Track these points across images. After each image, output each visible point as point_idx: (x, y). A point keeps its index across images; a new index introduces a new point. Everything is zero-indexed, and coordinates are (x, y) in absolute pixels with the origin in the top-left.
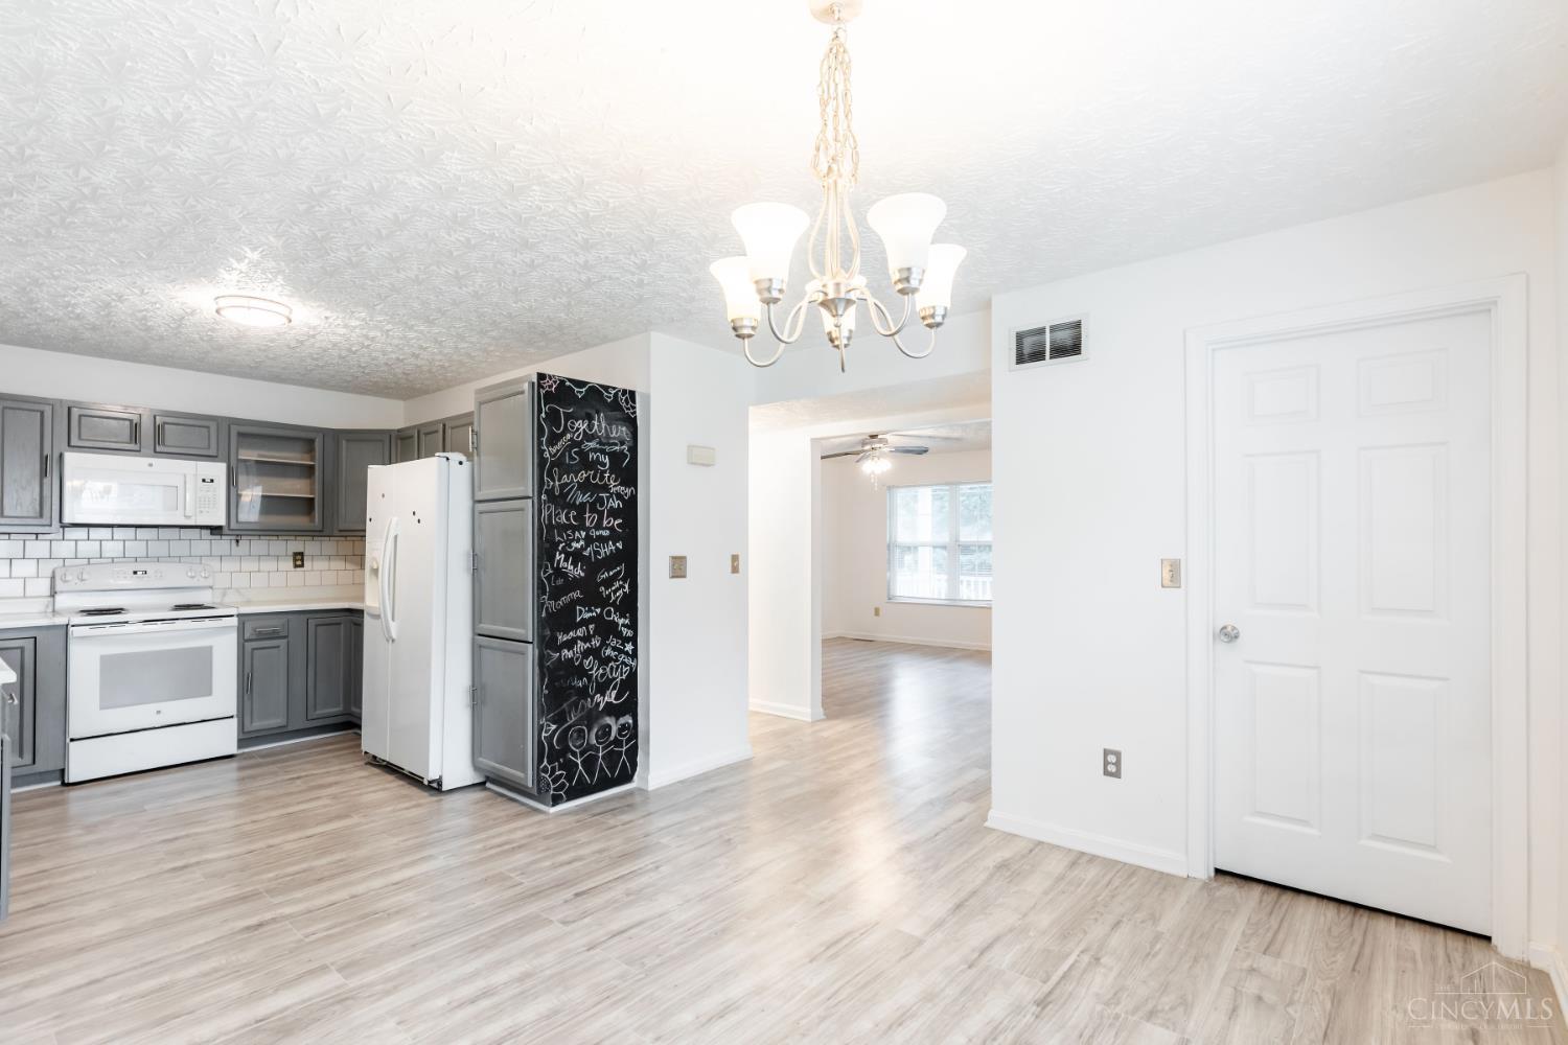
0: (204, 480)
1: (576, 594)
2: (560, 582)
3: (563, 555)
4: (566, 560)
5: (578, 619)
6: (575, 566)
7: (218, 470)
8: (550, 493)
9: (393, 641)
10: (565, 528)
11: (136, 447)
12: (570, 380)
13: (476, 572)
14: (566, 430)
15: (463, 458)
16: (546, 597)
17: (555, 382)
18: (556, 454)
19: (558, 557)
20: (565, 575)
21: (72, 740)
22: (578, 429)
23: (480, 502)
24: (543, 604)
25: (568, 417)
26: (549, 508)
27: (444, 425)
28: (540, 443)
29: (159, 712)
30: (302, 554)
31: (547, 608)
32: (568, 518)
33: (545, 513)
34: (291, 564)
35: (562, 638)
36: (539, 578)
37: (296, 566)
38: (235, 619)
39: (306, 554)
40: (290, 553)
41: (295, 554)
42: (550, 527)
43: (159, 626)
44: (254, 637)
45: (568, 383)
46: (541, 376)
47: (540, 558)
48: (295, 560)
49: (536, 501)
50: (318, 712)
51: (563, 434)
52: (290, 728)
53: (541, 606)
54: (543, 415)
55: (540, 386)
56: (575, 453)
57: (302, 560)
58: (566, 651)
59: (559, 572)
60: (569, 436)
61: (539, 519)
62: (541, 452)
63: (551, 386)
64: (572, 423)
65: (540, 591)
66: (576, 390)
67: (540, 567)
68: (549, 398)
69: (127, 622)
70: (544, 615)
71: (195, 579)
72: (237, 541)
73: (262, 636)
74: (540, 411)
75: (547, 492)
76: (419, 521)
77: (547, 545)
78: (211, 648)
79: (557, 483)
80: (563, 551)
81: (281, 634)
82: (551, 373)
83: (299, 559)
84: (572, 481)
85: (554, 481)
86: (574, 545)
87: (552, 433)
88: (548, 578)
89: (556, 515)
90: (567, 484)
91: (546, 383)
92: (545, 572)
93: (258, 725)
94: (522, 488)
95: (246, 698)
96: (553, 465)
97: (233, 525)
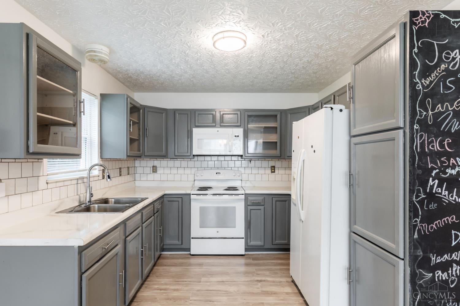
0: (235, 136)
1: (451, 219)
2: (433, 206)
3: (437, 181)
4: (440, 185)
5: (454, 244)
6: (450, 192)
7: (240, 131)
8: (423, 123)
9: (302, 221)
10: (439, 155)
11: (214, 125)
12: (445, 12)
13: (351, 186)
14: (440, 60)
15: (342, 107)
16: (418, 220)
17: (428, 17)
18: (428, 86)
19: (431, 182)
20: (439, 200)
21: (192, 238)
22: (454, 59)
23: (355, 136)
24: (415, 226)
25: (442, 48)
26: (421, 136)
27: (334, 96)
28: (412, 77)
29: (218, 232)
30: (274, 167)
31: (419, 230)
32: (442, 145)
33: (418, 142)
34: (270, 171)
35: (435, 259)
36: (411, 201)
37: (272, 172)
38: (244, 195)
39: (276, 167)
40: (270, 166)
41: (272, 167)
42: (423, 154)
43: (218, 197)
44: (251, 204)
45: (443, 16)
46: (414, 14)
47: (412, 184)
48: (272, 169)
49: (408, 131)
50: (277, 242)
51: (438, 65)
52: (266, 247)
53: (413, 228)
54: (416, 50)
55: (412, 23)
56: (450, 82)
57: (274, 169)
58: (440, 272)
59: (432, 197)
60: (443, 66)
61: (411, 148)
62: (413, 85)
63: (423, 22)
64: (448, 53)
65: (412, 214)
66: (452, 20)
67: (411, 192)
68: (421, 32)
69: (207, 194)
70: (416, 236)
71: (235, 177)
72: (250, 161)
73: (254, 204)
74: (412, 47)
75: (419, 122)
76: (314, 151)
77: (420, 172)
78: (235, 207)
79: (430, 113)
80: (437, 176)
81: (261, 204)
82: (424, 10)
83: (273, 169)
84: (447, 109)
85: (427, 111)
86: (449, 171)
87: (424, 65)
88: (421, 202)
89: (429, 143)
90: (441, 113)
91: (420, 19)
92: (417, 197)
93: (253, 243)
94: (394, 121)
95: (248, 231)
96: (426, 95)
97: (247, 155)
